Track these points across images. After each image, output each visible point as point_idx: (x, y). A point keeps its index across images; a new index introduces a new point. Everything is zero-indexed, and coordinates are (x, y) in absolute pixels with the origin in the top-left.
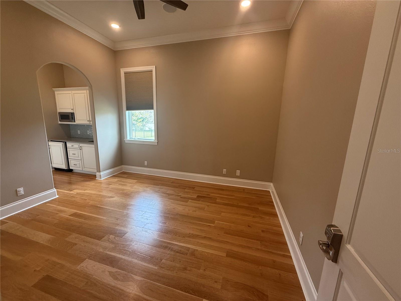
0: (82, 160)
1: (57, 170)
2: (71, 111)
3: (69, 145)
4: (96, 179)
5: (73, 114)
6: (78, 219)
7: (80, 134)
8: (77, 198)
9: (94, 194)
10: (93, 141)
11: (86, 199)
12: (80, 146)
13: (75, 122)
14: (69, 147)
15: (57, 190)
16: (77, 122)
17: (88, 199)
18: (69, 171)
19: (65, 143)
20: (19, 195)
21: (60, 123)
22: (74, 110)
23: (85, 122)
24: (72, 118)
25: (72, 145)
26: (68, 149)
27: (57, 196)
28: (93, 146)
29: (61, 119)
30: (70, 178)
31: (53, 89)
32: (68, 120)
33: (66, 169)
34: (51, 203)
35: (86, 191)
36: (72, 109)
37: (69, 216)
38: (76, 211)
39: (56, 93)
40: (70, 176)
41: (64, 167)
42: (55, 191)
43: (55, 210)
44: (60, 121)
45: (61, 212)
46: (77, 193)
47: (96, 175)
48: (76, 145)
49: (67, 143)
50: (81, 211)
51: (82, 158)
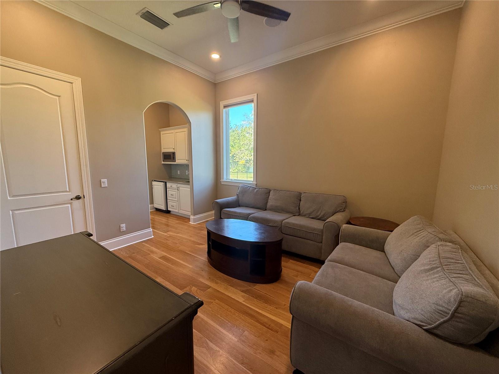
0: (179, 201)
1: (158, 210)
2: (172, 150)
3: (169, 185)
4: (190, 223)
5: (174, 154)
6: (166, 263)
7: (179, 174)
8: (169, 240)
9: (186, 239)
10: (189, 182)
11: (177, 243)
12: (178, 186)
13: (175, 162)
14: (169, 188)
15: (153, 230)
16: (178, 161)
17: (179, 243)
18: (168, 212)
19: (165, 183)
20: (121, 231)
21: (163, 163)
22: (176, 150)
23: (184, 162)
24: (173, 158)
25: (171, 185)
26: (167, 189)
27: (153, 237)
28: (189, 186)
29: (164, 159)
30: (168, 220)
31: (159, 129)
32: (170, 160)
33: (165, 210)
34: (146, 243)
35: (178, 235)
36: (173, 149)
37: (159, 258)
38: (166, 254)
39: (162, 133)
40: (168, 218)
41: (163, 208)
42: (151, 231)
43: (149, 250)
44: (163, 161)
45: (153, 253)
46: (170, 236)
47: (190, 219)
48: (174, 185)
49: (167, 183)
50: (170, 255)
51: (179, 200)
